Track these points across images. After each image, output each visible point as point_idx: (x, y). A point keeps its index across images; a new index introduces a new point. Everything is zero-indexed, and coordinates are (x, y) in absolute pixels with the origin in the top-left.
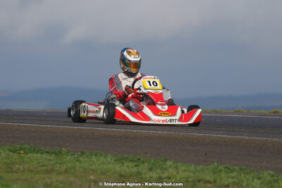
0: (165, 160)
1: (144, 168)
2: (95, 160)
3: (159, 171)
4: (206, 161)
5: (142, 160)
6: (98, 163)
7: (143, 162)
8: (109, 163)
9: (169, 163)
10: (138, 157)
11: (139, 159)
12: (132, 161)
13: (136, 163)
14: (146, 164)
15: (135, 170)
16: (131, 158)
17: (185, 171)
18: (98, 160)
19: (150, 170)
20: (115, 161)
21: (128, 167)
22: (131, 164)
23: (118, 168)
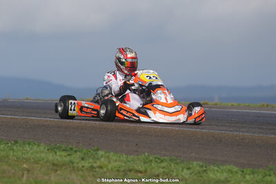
0: (97, 150)
1: (76, 157)
2: (29, 149)
3: (91, 160)
4: (137, 151)
5: (75, 149)
6: (31, 151)
7: (76, 151)
8: (42, 152)
9: (101, 153)
10: (70, 146)
11: (71, 149)
12: (64, 150)
13: (69, 153)
14: (78, 153)
15: (67, 159)
16: (63, 147)
17: (116, 160)
18: (31, 149)
19: (83, 159)
20: (48, 150)
21: (60, 157)
22: (64, 153)
23: (51, 157)
